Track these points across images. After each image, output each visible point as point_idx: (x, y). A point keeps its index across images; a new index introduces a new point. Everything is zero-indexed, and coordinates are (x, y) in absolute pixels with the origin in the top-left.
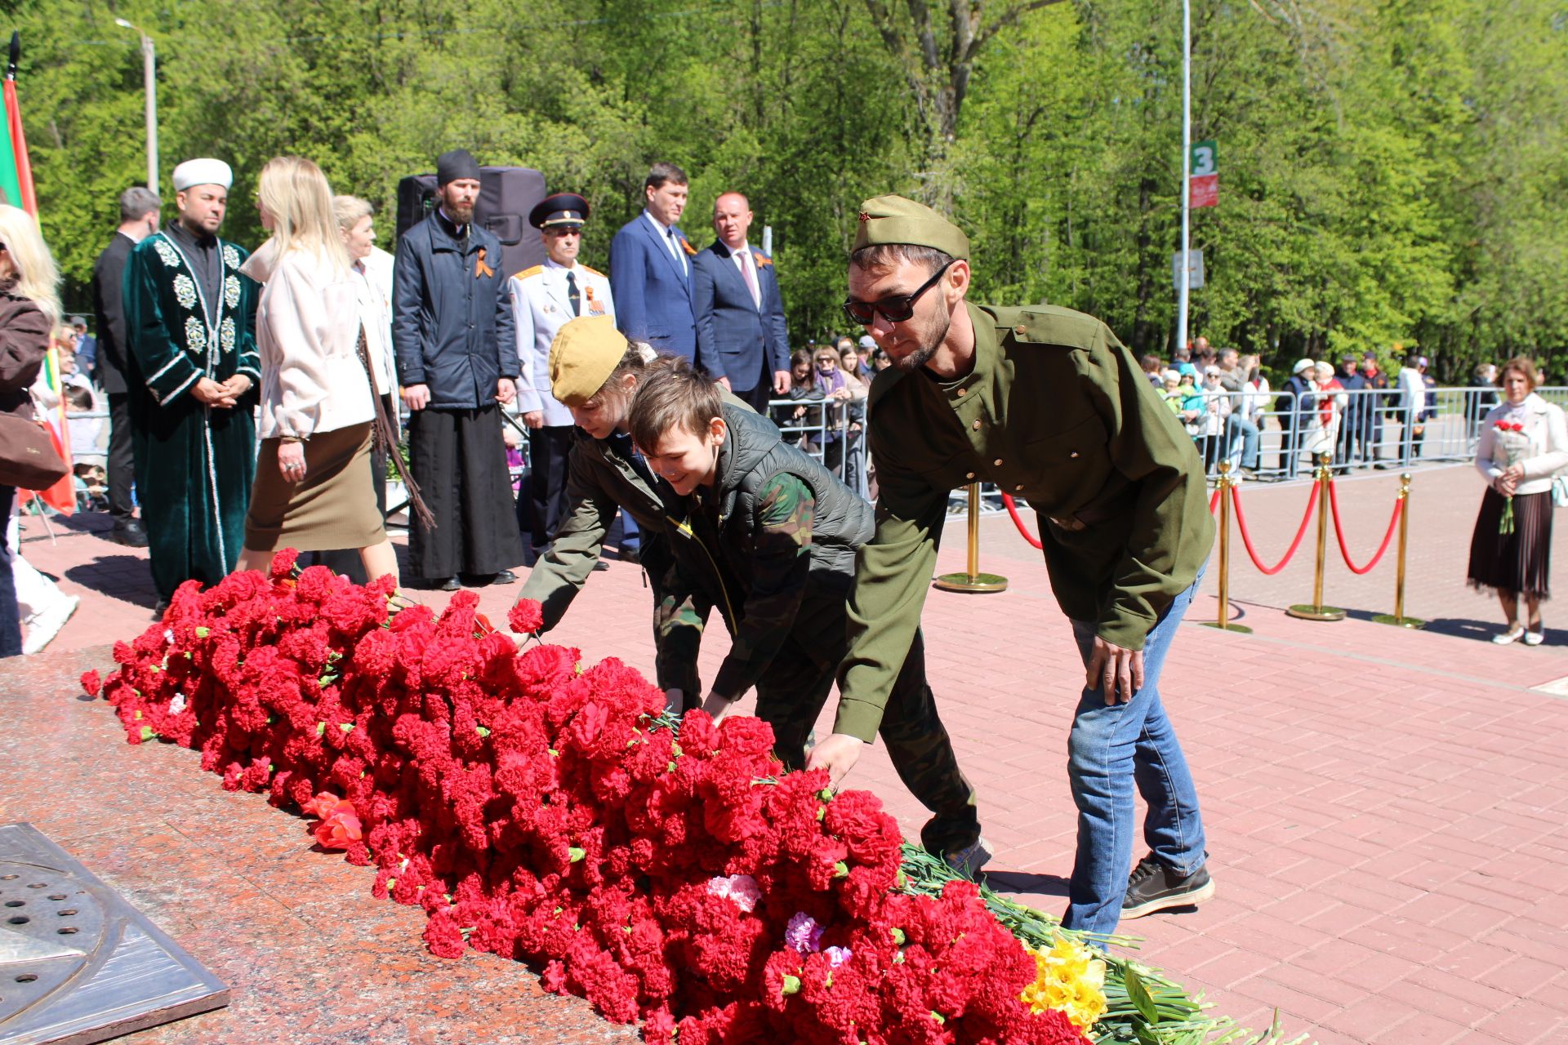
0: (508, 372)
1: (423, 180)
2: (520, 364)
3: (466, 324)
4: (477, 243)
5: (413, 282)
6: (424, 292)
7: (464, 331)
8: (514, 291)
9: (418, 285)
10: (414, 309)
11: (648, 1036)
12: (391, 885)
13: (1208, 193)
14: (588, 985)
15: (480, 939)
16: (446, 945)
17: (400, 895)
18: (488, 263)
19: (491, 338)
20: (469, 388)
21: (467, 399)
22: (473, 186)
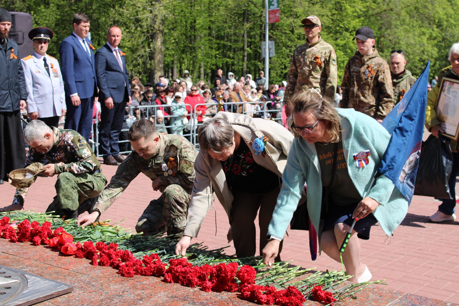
0: (23, 98)
2: (27, 94)
3: (8, 79)
4: (11, 46)
7: (8, 81)
8: (23, 65)
11: (204, 289)
12: (98, 261)
13: (276, 17)
14: (181, 278)
15: (138, 272)
16: (129, 273)
17: (103, 263)
18: (15, 54)
19: (17, 84)
20: (10, 104)
21: (8, 108)
22: (8, 24)
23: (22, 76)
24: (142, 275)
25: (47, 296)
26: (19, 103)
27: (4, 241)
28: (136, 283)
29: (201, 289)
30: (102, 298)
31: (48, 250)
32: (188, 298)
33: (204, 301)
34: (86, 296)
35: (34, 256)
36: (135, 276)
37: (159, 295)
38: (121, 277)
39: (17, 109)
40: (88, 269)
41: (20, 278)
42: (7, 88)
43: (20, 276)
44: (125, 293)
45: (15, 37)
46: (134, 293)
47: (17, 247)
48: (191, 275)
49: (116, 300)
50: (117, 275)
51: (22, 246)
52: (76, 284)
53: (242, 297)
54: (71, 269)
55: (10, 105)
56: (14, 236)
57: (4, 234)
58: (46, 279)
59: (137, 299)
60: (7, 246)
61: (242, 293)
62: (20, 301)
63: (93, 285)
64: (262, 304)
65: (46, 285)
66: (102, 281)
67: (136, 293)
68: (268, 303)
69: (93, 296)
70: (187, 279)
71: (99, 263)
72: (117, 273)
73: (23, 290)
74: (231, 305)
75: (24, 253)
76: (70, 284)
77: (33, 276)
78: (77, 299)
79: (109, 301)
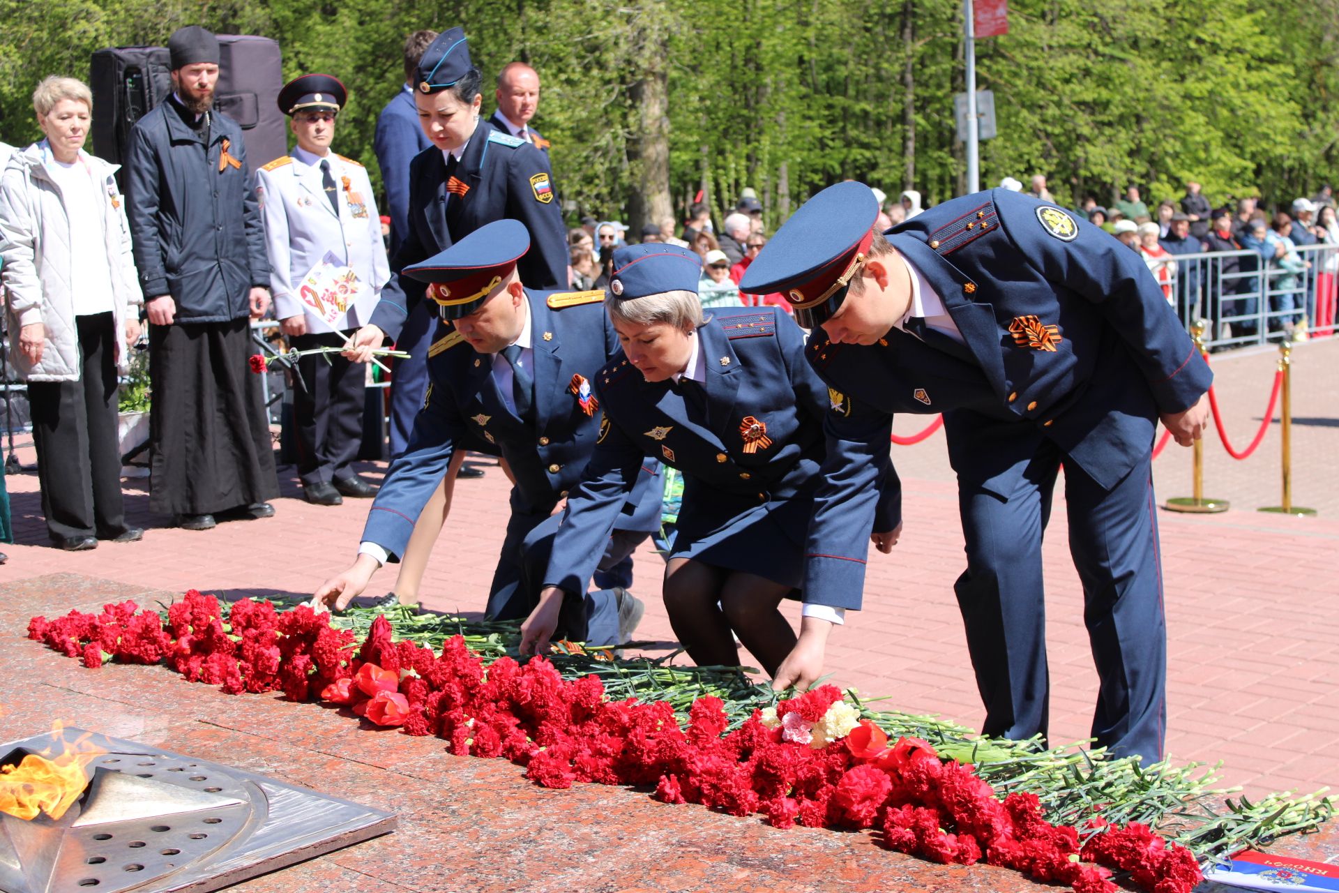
0: (259, 280)
1: (122, 53)
2: (270, 269)
3: (213, 227)
4: (220, 133)
5: (148, 177)
6: (163, 190)
7: (212, 233)
8: (262, 184)
9: (156, 185)
10: (154, 209)
11: (774, 820)
12: (470, 742)
13: (996, 19)
14: (706, 789)
15: (583, 772)
16: (556, 777)
17: (483, 750)
18: (233, 154)
19: (239, 242)
20: (220, 298)
21: (217, 310)
22: (210, 71)
23: (254, 218)
24: (595, 781)
25: (321, 844)
26: (247, 294)
27: (205, 692)
28: (579, 804)
29: (767, 822)
30: (478, 848)
31: (330, 714)
32: (726, 845)
33: (773, 855)
34: (433, 842)
35: (287, 729)
36: (575, 784)
37: (644, 839)
38: (536, 788)
39: (241, 313)
40: (441, 767)
41: (247, 794)
42: (211, 253)
43: (248, 788)
44: (546, 833)
45: (234, 108)
46: (570, 833)
47: (242, 704)
48: (735, 781)
49: (518, 855)
50: (524, 781)
51: (255, 702)
52: (405, 810)
53: (887, 843)
54: (393, 768)
55: (222, 303)
56: (233, 675)
57: (207, 669)
58: (320, 796)
59: (580, 851)
60: (213, 704)
61: (887, 832)
62: (247, 857)
63: (454, 812)
64: (944, 863)
65: (320, 812)
66: (478, 801)
67: (577, 833)
68: (961, 859)
69: (454, 844)
70: (726, 795)
71: (471, 748)
72: (524, 776)
73: (254, 827)
74: (854, 865)
75: (259, 723)
76: (389, 810)
77: (285, 786)
78: (408, 851)
79: (497, 856)
